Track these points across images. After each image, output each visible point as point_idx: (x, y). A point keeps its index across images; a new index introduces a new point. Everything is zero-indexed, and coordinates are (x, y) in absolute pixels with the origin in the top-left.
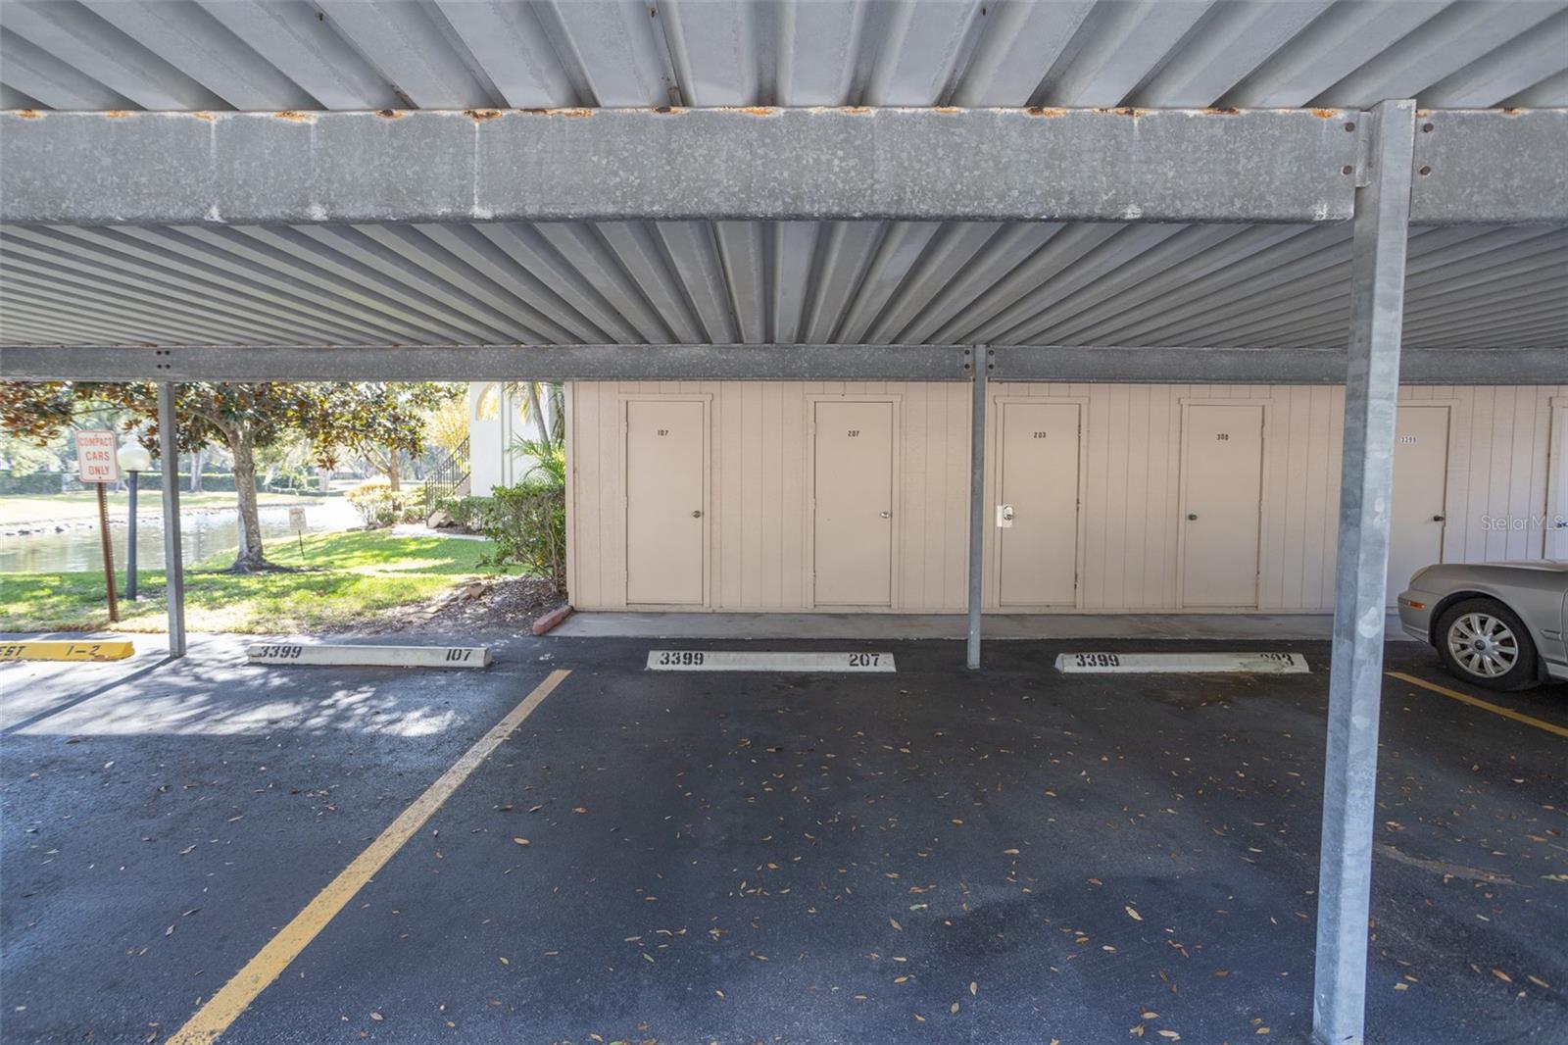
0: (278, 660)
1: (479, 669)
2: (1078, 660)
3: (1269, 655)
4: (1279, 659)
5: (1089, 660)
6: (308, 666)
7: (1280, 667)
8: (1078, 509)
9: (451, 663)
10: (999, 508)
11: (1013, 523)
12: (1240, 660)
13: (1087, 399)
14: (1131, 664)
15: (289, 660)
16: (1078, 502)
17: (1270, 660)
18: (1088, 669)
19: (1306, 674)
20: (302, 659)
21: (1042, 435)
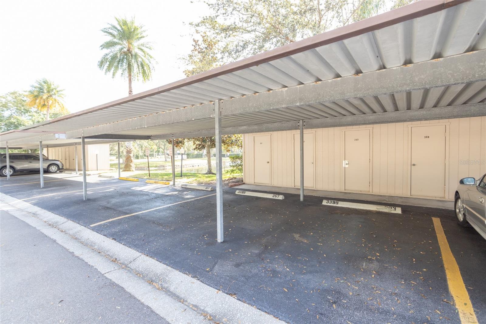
0: (184, 187)
1: (210, 191)
2: (327, 202)
3: (388, 207)
4: (391, 208)
5: (330, 202)
6: (188, 188)
7: (390, 211)
8: (370, 162)
9: (206, 190)
10: (344, 161)
11: (349, 166)
12: (377, 207)
13: (372, 128)
14: (341, 204)
15: (185, 187)
16: (370, 160)
17: (388, 208)
18: (329, 204)
19: (400, 214)
20: (187, 187)
21: (357, 140)
